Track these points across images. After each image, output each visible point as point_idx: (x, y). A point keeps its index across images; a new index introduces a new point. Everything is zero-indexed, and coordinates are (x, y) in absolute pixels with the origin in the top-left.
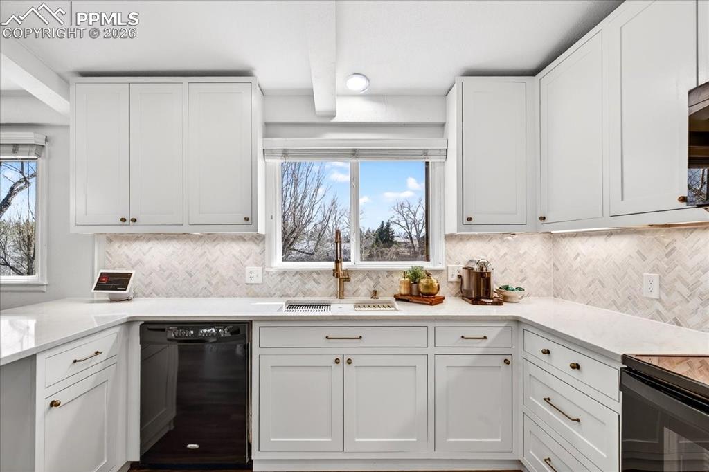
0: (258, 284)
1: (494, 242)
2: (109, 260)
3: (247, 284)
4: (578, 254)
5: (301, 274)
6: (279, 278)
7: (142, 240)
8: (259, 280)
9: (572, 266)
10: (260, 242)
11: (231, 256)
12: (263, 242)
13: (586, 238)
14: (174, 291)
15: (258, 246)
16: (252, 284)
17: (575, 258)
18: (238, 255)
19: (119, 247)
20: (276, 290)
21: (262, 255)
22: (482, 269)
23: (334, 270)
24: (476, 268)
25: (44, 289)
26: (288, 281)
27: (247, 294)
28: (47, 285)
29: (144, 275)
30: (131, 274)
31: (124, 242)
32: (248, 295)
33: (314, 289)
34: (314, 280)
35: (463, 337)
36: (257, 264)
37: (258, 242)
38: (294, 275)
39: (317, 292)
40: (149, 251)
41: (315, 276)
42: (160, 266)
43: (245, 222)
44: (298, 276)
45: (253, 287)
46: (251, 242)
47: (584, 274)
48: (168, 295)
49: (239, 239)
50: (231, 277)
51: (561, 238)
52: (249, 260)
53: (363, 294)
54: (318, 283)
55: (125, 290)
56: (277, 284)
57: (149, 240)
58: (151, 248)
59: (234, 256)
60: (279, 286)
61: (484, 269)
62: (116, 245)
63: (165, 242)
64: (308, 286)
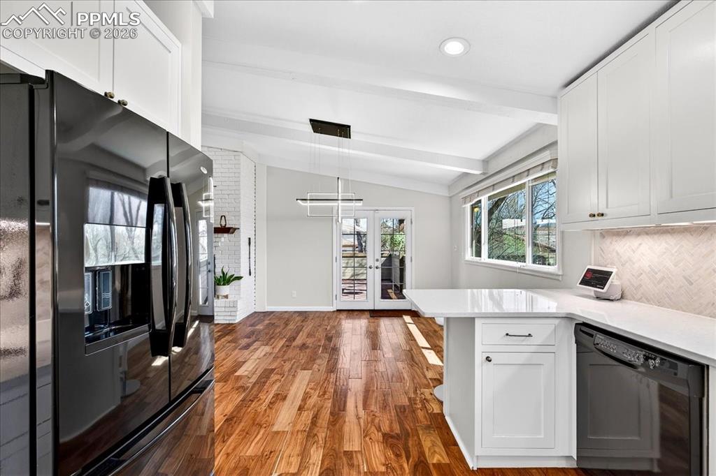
2: (602, 256)
7: (631, 235)
14: (667, 299)
19: (611, 243)
25: (560, 278)
28: (562, 275)
29: (633, 275)
30: (612, 272)
31: (614, 238)
40: (638, 248)
42: (649, 266)
48: (660, 303)
55: (603, 289)
57: (639, 234)
58: (640, 244)
62: (608, 241)
63: (656, 237)
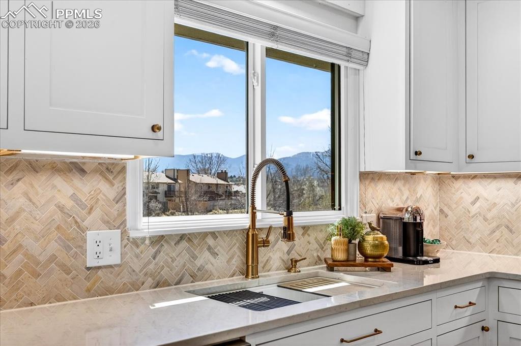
0: (110, 266)
1: (400, 184)
3: (88, 269)
4: (478, 198)
5: (189, 240)
6: (153, 251)
8: (114, 259)
9: (469, 212)
10: (114, 178)
11: (53, 207)
12: (120, 177)
13: (489, 180)
15: (112, 184)
16: (99, 268)
17: (473, 203)
18: (69, 204)
20: (146, 274)
21: (120, 204)
22: (415, 219)
23: (285, 228)
24: (407, 217)
26: (167, 254)
27: (88, 290)
32: (89, 293)
33: (209, 267)
34: (209, 248)
35: (456, 307)
36: (109, 225)
37: (111, 178)
38: (178, 243)
39: (214, 271)
41: (210, 241)
43: (151, 134)
44: (184, 244)
45: (100, 272)
46: (98, 177)
47: (485, 219)
49: (70, 171)
50: (53, 258)
51: (453, 180)
52: (94, 214)
53: (274, 267)
54: (215, 254)
56: (149, 263)
59: (61, 208)
60: (151, 267)
61: (418, 218)
64: (199, 262)
